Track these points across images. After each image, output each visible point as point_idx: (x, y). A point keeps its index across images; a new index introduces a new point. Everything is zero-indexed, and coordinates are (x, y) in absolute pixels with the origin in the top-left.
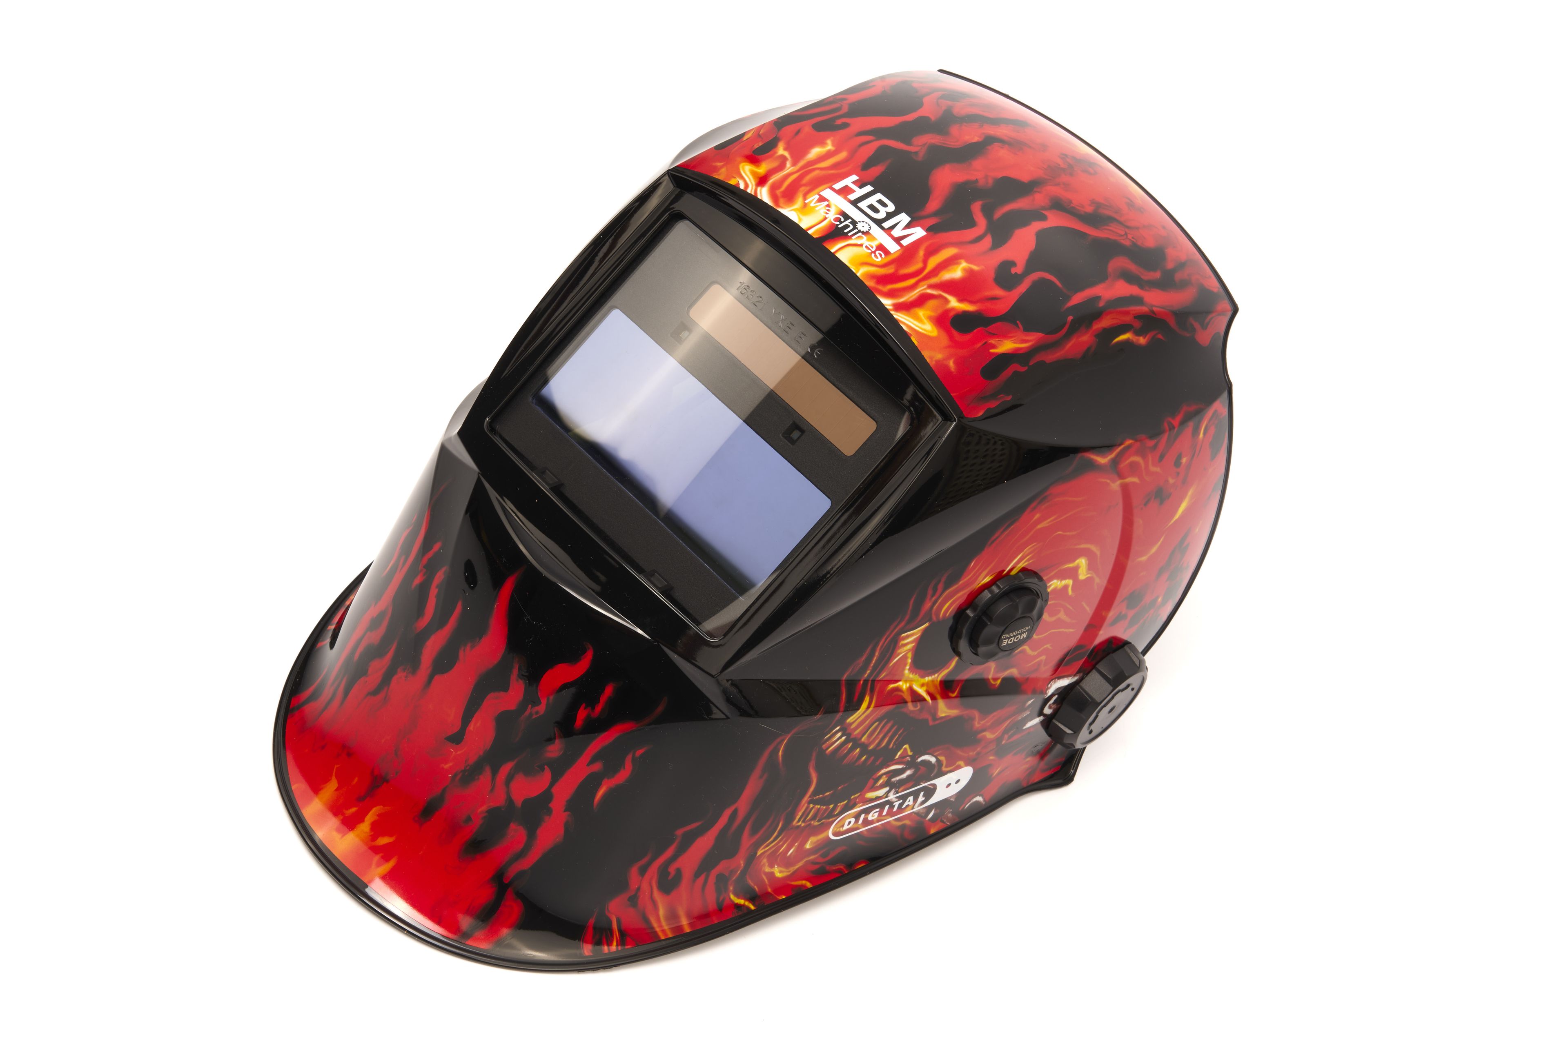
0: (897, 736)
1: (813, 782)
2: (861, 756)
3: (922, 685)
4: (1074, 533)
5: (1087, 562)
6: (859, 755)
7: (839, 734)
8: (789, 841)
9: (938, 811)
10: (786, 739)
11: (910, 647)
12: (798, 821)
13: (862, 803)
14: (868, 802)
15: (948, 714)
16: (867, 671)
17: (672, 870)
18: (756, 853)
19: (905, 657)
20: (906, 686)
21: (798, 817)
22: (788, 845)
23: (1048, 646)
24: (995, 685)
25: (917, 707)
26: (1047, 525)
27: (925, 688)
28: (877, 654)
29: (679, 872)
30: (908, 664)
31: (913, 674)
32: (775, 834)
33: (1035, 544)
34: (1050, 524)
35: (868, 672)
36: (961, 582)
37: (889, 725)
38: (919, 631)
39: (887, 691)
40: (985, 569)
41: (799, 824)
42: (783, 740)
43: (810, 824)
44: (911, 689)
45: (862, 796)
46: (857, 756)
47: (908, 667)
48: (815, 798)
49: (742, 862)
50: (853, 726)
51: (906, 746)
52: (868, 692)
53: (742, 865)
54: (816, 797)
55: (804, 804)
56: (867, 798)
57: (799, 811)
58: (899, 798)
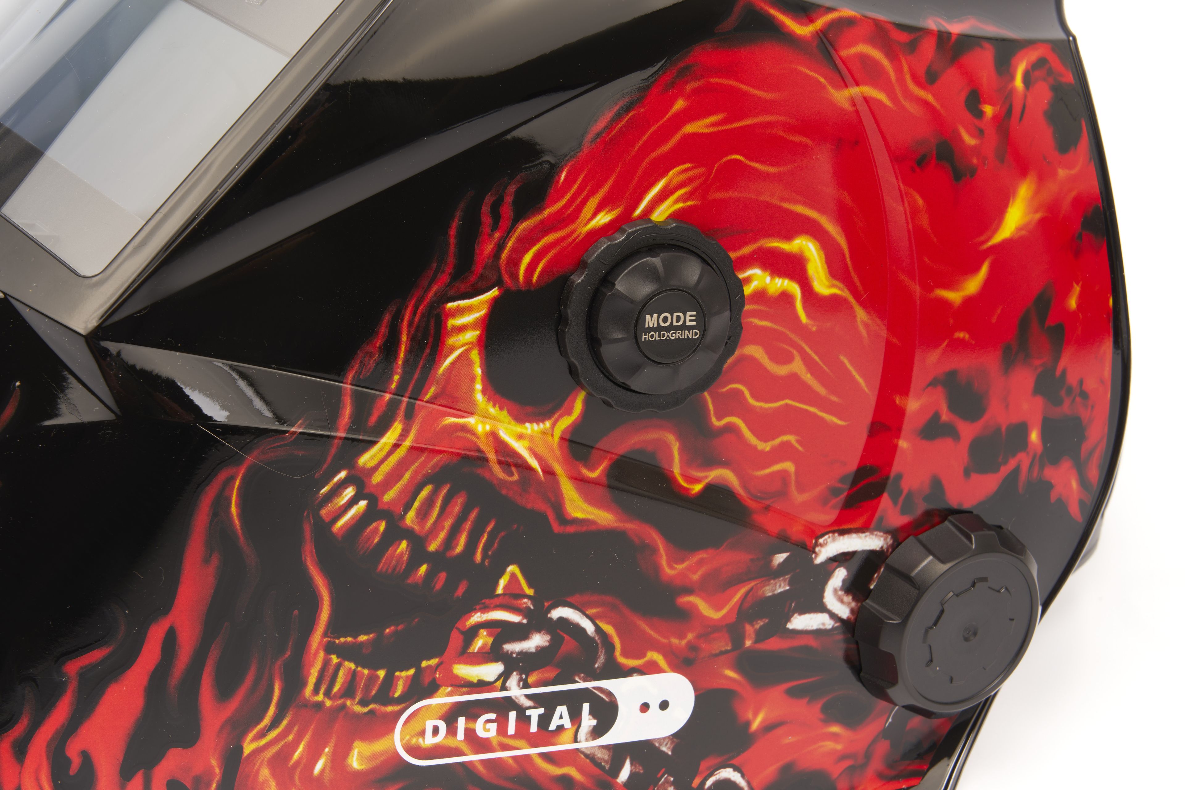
0: (486, 536)
1: (322, 600)
2: (414, 562)
3: (520, 437)
4: (772, 170)
5: (818, 245)
6: (410, 558)
7: (350, 492)
8: (307, 737)
9: (640, 770)
10: (237, 477)
11: (472, 335)
12: (316, 691)
13: (451, 686)
14: (464, 689)
15: (591, 517)
16: (393, 376)
17: (73, 750)
18: (241, 749)
19: (464, 357)
20: (484, 428)
21: (312, 680)
22: (309, 747)
23: (790, 438)
24: (687, 490)
25: (512, 475)
26: (706, 131)
27: (526, 443)
28: (404, 338)
29: (86, 758)
30: (479, 380)
31: (494, 406)
32: (272, 710)
33: (688, 165)
34: (712, 130)
35: (396, 377)
36: (547, 212)
37: (459, 502)
38: (481, 303)
39: (441, 426)
40: (592, 193)
41: (320, 698)
42: (232, 479)
43: (343, 707)
44: (494, 436)
45: (445, 666)
46: (405, 558)
47: (478, 386)
48: (337, 641)
49: (214, 762)
50: (377, 478)
51: (513, 568)
52: (401, 416)
53: (217, 770)
54: (338, 638)
55: (316, 653)
56: (456, 677)
57: (311, 665)
58: (538, 700)
